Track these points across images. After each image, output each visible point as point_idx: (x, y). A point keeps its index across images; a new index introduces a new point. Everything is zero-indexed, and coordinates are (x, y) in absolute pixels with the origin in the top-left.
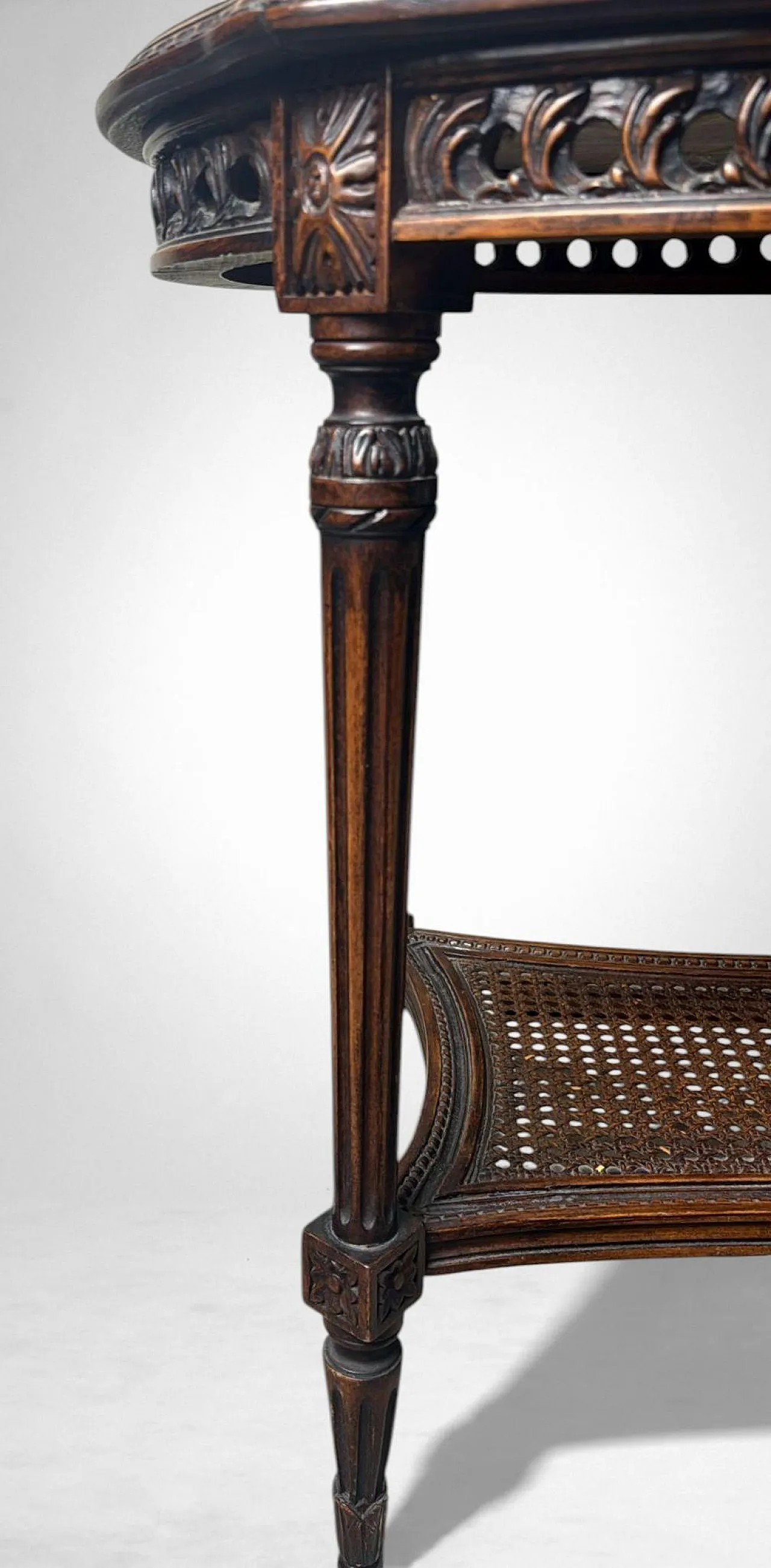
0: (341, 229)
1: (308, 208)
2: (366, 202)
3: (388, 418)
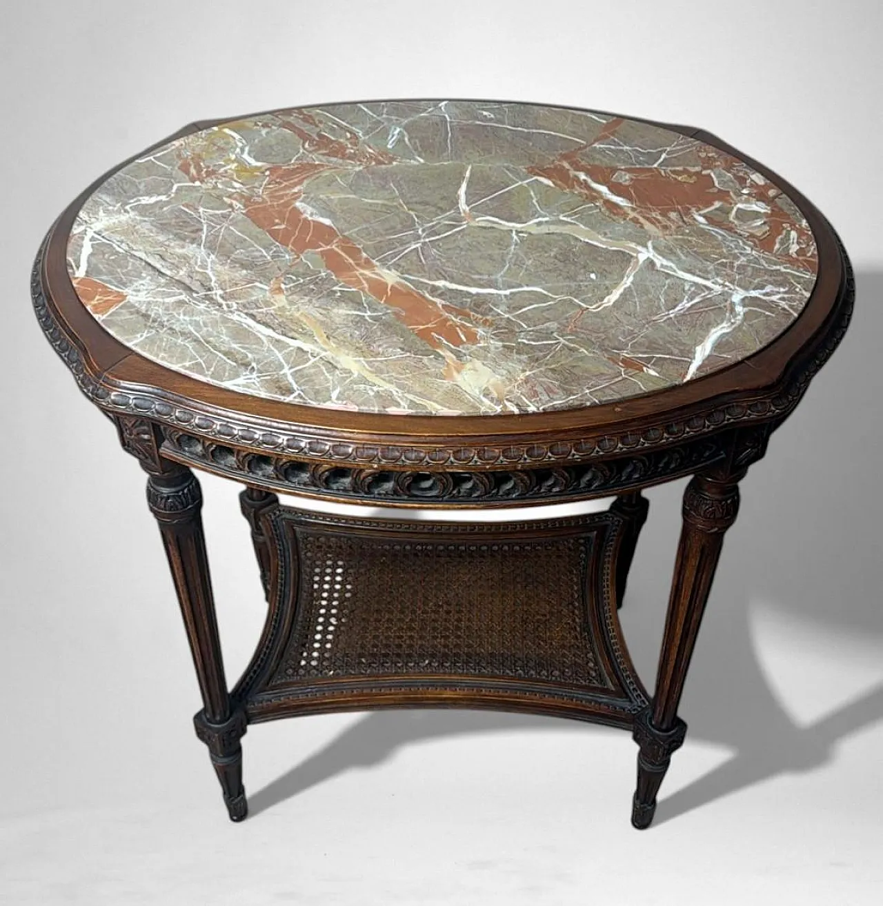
0: (140, 447)
1: (126, 433)
2: (148, 440)
3: (173, 490)
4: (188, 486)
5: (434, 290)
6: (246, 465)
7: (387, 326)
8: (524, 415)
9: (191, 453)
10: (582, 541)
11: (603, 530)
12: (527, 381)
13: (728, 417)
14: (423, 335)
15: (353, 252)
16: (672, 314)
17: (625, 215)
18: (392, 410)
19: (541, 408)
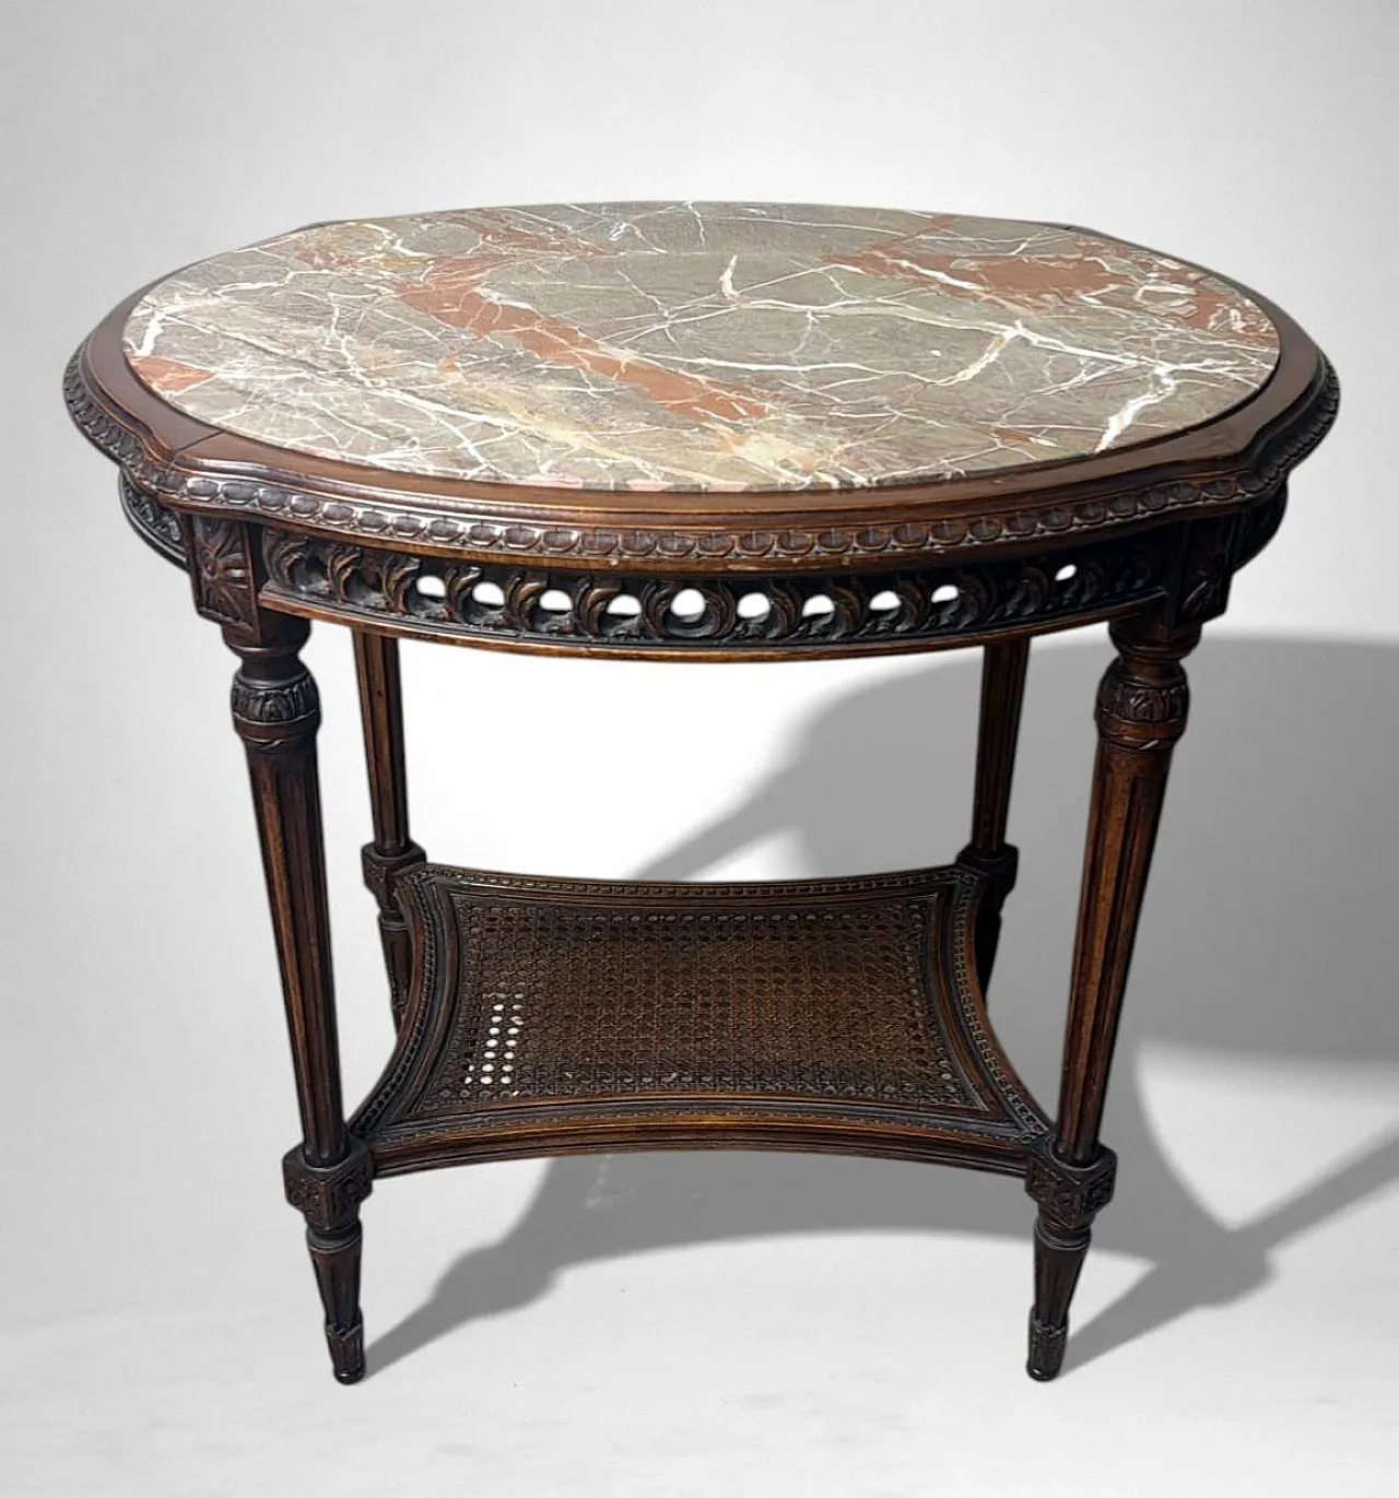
0: (227, 594)
1: (205, 575)
2: (241, 580)
3: (276, 684)
4: (300, 681)
5: (692, 367)
6: (401, 598)
7: (620, 401)
8: (848, 489)
9: (311, 593)
10: (916, 907)
11: (948, 893)
12: (848, 452)
13: (1171, 500)
14: (684, 409)
15: (568, 334)
16: (1065, 386)
17: (975, 298)
18: (636, 484)
19: (875, 479)
